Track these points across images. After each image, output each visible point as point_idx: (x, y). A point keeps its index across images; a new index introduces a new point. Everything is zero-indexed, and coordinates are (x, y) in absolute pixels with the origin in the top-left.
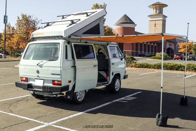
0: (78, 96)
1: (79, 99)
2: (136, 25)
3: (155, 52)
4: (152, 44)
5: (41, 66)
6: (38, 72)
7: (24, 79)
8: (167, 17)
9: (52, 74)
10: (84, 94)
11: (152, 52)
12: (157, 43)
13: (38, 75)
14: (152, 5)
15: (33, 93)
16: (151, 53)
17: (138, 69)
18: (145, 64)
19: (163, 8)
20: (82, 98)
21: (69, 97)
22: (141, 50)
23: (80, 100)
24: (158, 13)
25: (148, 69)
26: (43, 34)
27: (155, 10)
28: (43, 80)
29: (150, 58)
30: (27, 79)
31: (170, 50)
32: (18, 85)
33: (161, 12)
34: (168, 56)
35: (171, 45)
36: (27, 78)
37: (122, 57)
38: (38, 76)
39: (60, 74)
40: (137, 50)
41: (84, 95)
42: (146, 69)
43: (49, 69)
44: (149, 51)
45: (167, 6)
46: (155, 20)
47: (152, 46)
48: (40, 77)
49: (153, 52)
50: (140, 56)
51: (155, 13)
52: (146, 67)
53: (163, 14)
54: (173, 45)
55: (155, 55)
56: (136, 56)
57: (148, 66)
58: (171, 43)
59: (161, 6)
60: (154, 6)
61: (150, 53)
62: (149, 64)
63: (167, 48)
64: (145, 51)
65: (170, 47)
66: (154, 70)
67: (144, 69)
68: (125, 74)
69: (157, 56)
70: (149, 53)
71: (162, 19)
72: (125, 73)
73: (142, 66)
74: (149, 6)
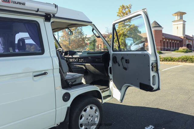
2: (163, 28)
3: (178, 47)
8: (186, 22)
11: (176, 47)
12: (179, 41)
17: (162, 62)
18: (169, 57)
19: (183, 15)
22: (167, 46)
24: (179, 19)
25: (172, 62)
27: (177, 16)
29: (174, 51)
31: (189, 46)
33: (181, 18)
34: (188, 50)
35: (190, 42)
40: (164, 46)
42: (170, 62)
44: (173, 47)
45: (186, 13)
46: (177, 24)
50: (167, 50)
51: (177, 19)
52: (170, 61)
53: (183, 19)
54: (191, 42)
55: (178, 49)
56: (164, 51)
57: (172, 59)
58: (190, 41)
59: (181, 14)
60: (176, 14)
61: (174, 48)
62: (173, 58)
63: (187, 44)
64: (170, 47)
65: (189, 43)
66: (178, 63)
67: (168, 62)
69: (180, 50)
71: (182, 23)
73: (166, 60)
74: (172, 15)
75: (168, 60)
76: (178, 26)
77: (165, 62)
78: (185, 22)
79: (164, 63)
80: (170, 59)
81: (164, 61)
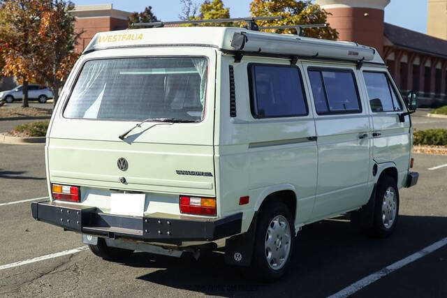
0: (270, 254)
1: (272, 262)
6: (123, 164)
7: (67, 190)
10: (287, 243)
15: (95, 243)
16: (436, 97)
18: (439, 131)
20: (283, 261)
21: (238, 257)
22: (403, 86)
23: (275, 266)
29: (436, 110)
32: (40, 212)
36: (79, 187)
37: (402, 109)
38: (124, 181)
39: (210, 174)
41: (287, 248)
43: (167, 155)
44: (427, 89)
48: (129, 185)
49: (440, 92)
52: (441, 143)
61: (433, 93)
68: (411, 170)
70: (428, 96)
72: (411, 167)
73: (429, 139)
75: (436, 140)
77: (424, 148)
79: (421, 150)
80: (441, 139)
81: (422, 143)
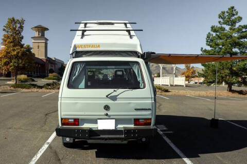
4: (37, 65)
5: (114, 98)
6: (107, 108)
9: (135, 109)
12: (41, 65)
13: (106, 112)
14: (35, 27)
15: (72, 142)
19: (45, 32)
24: (40, 36)
26: (99, 46)
27: (37, 32)
28: (114, 120)
29: (44, 78)
30: (77, 121)
33: (43, 35)
36: (78, 119)
38: (107, 115)
43: (130, 103)
46: (38, 42)
47: (37, 67)
48: (110, 116)
51: (37, 35)
54: (54, 66)
55: (48, 76)
59: (43, 30)
60: (37, 29)
63: (49, 69)
69: (50, 77)
71: (44, 41)
74: (32, 28)
76: (40, 44)
78: (48, 40)
